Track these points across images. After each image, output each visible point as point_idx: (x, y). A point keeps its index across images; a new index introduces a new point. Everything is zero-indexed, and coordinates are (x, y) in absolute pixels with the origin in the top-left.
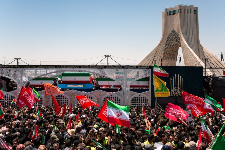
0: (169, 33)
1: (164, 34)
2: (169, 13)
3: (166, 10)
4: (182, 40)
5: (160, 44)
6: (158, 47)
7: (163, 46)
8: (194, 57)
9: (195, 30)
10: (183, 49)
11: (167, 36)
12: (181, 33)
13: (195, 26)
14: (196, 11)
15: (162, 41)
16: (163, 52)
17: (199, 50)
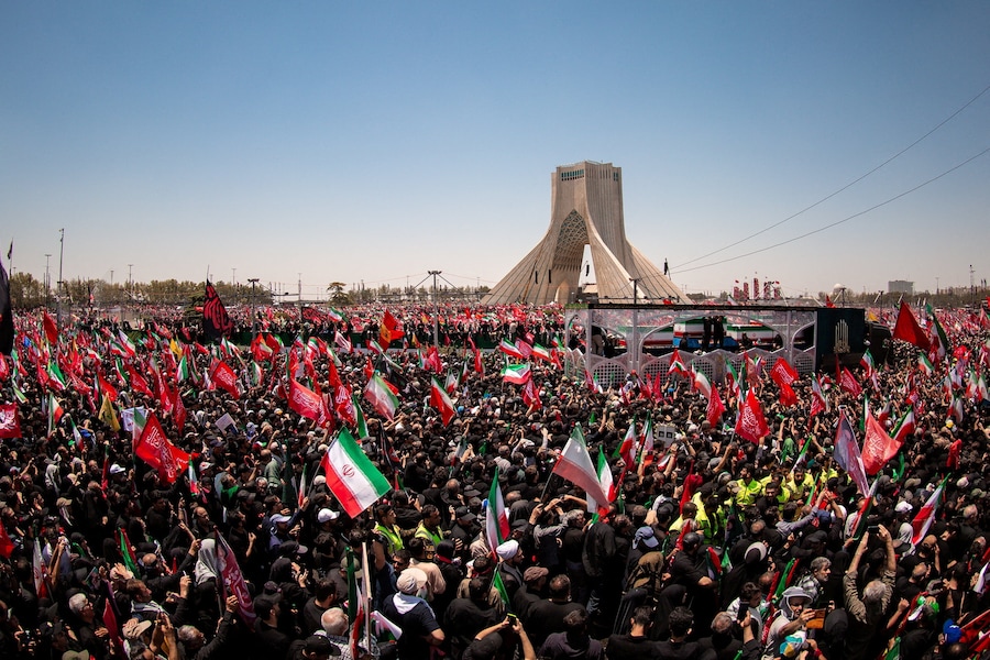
0: (566, 216)
1: (555, 217)
2: (565, 176)
3: (559, 169)
4: (591, 231)
5: (547, 238)
6: (542, 245)
7: (554, 240)
8: (615, 266)
9: (617, 212)
10: (593, 248)
11: (562, 223)
12: (590, 219)
13: (616, 203)
14: (617, 175)
15: (550, 232)
16: (553, 255)
17: (624, 252)
